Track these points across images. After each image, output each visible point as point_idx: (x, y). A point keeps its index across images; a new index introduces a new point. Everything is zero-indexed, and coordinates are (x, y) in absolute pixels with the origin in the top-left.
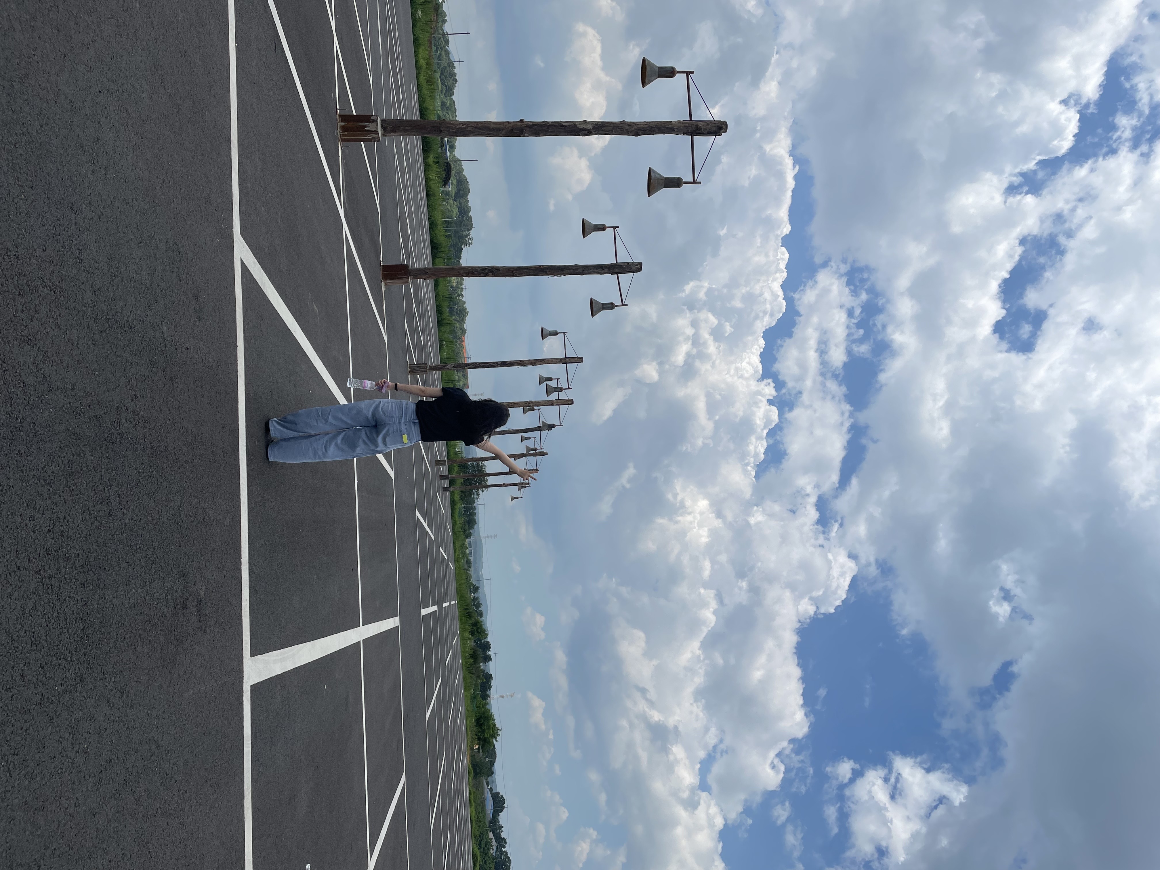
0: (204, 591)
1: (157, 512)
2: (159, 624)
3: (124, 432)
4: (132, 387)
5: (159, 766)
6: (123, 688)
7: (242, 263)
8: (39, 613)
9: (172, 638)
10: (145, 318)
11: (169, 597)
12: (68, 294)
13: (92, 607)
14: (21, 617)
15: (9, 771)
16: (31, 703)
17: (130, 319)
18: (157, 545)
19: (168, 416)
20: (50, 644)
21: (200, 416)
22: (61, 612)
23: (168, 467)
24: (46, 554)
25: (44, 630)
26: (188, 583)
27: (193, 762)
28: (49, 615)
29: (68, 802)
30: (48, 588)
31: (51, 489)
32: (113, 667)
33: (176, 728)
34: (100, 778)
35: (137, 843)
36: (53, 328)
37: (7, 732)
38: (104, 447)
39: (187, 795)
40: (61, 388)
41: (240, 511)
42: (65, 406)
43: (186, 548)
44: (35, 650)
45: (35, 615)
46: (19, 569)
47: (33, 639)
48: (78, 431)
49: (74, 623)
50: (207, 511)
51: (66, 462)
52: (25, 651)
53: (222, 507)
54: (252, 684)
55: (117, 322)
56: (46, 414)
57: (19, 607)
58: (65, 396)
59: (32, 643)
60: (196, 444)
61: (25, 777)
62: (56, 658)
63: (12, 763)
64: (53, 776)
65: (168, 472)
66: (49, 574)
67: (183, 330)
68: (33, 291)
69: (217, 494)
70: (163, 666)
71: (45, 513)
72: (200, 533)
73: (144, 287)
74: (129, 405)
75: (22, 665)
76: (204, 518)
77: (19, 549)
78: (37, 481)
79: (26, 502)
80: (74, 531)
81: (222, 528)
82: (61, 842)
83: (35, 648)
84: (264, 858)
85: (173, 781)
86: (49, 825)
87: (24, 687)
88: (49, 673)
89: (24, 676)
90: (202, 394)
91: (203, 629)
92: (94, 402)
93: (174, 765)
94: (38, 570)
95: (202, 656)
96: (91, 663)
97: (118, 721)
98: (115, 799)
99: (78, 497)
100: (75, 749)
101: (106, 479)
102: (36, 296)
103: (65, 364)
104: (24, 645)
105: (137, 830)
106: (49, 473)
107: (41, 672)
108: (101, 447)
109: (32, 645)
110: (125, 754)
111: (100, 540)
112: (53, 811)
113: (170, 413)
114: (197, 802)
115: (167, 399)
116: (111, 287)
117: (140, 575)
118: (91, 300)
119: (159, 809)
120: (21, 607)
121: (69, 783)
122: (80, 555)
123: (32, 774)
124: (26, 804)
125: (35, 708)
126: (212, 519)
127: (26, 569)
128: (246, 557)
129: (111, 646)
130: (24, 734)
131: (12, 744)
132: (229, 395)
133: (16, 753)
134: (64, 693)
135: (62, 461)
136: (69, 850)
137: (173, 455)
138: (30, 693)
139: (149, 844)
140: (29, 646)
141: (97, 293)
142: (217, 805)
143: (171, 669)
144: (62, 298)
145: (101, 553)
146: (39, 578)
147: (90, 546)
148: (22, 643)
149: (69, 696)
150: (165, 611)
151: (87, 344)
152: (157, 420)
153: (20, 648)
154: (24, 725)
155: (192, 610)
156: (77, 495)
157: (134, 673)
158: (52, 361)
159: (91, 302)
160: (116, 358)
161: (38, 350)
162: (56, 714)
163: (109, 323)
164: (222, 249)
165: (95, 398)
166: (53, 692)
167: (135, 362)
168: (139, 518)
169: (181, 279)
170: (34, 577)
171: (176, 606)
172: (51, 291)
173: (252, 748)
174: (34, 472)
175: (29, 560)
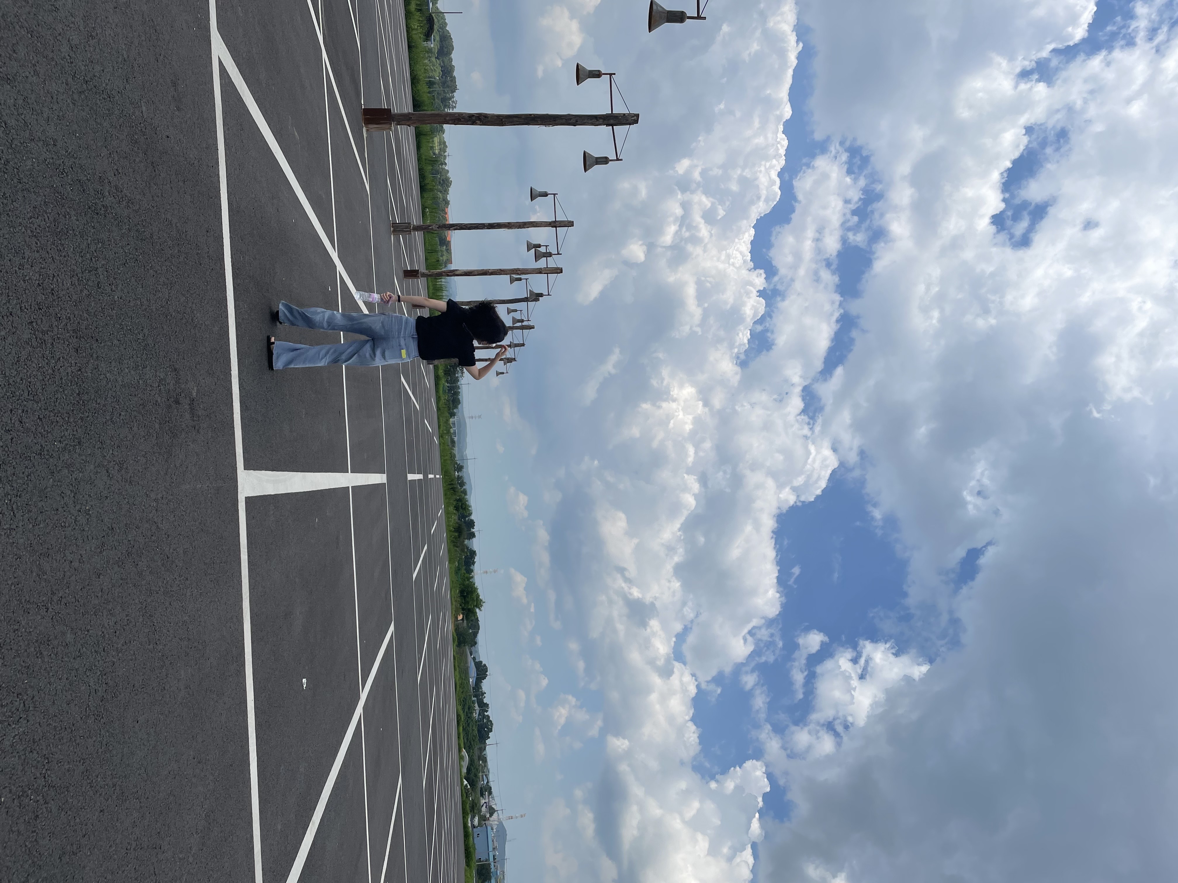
0: (196, 391)
1: (146, 298)
2: (154, 411)
3: (108, 205)
4: (113, 160)
5: (159, 547)
6: (121, 462)
7: (220, 63)
8: (34, 365)
9: (167, 428)
10: (123, 91)
11: (162, 387)
12: (45, 41)
13: (86, 374)
14: (16, 364)
15: (12, 510)
16: (31, 451)
17: (108, 87)
18: (147, 332)
19: (151, 203)
20: (47, 399)
21: (183, 212)
22: (56, 370)
23: (154, 255)
24: (37, 308)
25: (40, 383)
26: (180, 379)
27: (193, 553)
28: (44, 369)
29: (72, 556)
30: (42, 343)
31: (38, 242)
32: (111, 439)
33: (175, 516)
34: (103, 543)
35: (141, 614)
36: (32, 73)
37: (9, 473)
38: (89, 215)
39: (188, 582)
40: (43, 140)
41: (228, 322)
42: (48, 160)
43: (176, 344)
44: (32, 400)
45: (30, 365)
46: (11, 314)
47: (30, 389)
48: (62, 191)
49: (70, 385)
50: (195, 312)
51: (52, 219)
52: (22, 398)
53: (210, 313)
54: (247, 496)
55: (95, 87)
56: (29, 163)
57: (13, 352)
58: (47, 150)
59: (29, 392)
60: (181, 240)
61: (29, 520)
62: (54, 415)
63: (15, 504)
64: (56, 527)
65: (154, 261)
66: (42, 329)
67: (162, 115)
68: (9, 27)
69: (204, 298)
70: (160, 453)
71: (33, 265)
72: (189, 333)
73: (121, 57)
74: (112, 179)
75: (20, 411)
76: (192, 320)
77: (10, 294)
78: (23, 230)
79: (15, 249)
80: (64, 292)
81: (211, 335)
82: (67, 591)
83: (32, 398)
84: (263, 661)
85: (174, 565)
86: (55, 572)
87: (23, 433)
88: (48, 426)
89: (23, 422)
90: (185, 190)
91: (197, 427)
92: (77, 165)
93: (174, 550)
94: (30, 321)
95: (197, 455)
96: (88, 429)
97: (118, 493)
98: (118, 566)
99: (66, 259)
100: (78, 508)
101: (93, 248)
102: (13, 34)
103: (45, 115)
104: (21, 392)
105: (140, 601)
106: (36, 226)
107: (40, 424)
108: (85, 214)
109: (29, 394)
110: (126, 526)
111: (90, 309)
112: (58, 561)
113: (153, 200)
114: (198, 591)
115: (149, 184)
116: (87, 47)
117: (132, 357)
118: (69, 56)
119: (161, 587)
120: (16, 354)
121: (72, 538)
122: (71, 318)
123: (36, 519)
124: (31, 546)
125: (36, 457)
126: (201, 322)
127: (18, 317)
128: (236, 371)
129: (107, 418)
130: (26, 478)
131: (15, 485)
132: (211, 199)
133: (19, 495)
134: (64, 451)
135: (48, 217)
136: (76, 601)
137: (159, 244)
138: (30, 441)
139: (153, 618)
140: (26, 394)
141: (74, 49)
142: (217, 600)
143: (167, 458)
144: (39, 44)
145: (93, 323)
146: (31, 329)
147: (81, 313)
148: (19, 390)
149: (69, 455)
150: (159, 400)
151: (67, 101)
152: (140, 203)
153: (18, 393)
154: (25, 470)
155: (185, 407)
156: (65, 257)
157: (131, 451)
158: (33, 109)
159: (68, 58)
160: (97, 126)
161: (18, 92)
162: (56, 469)
163: (88, 85)
164: (199, 40)
165: (77, 161)
166: (52, 446)
167: (116, 135)
168: (128, 299)
169: (159, 59)
170: (27, 327)
171: (169, 398)
172: (28, 33)
173: (249, 556)
174: (21, 220)
175: (21, 308)
